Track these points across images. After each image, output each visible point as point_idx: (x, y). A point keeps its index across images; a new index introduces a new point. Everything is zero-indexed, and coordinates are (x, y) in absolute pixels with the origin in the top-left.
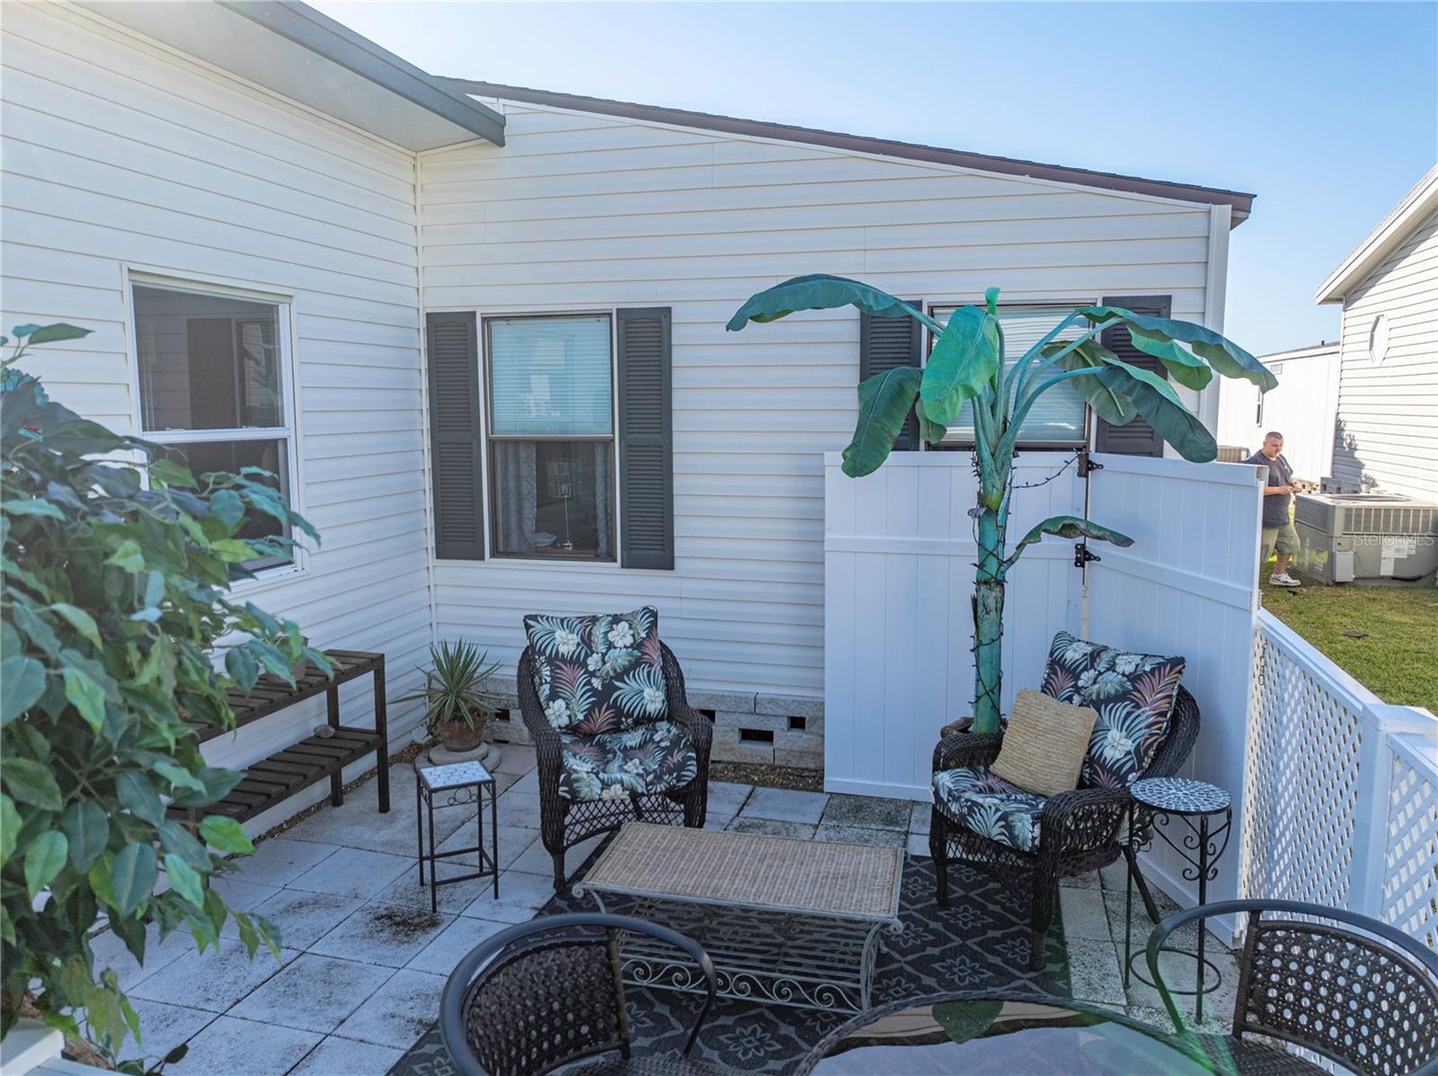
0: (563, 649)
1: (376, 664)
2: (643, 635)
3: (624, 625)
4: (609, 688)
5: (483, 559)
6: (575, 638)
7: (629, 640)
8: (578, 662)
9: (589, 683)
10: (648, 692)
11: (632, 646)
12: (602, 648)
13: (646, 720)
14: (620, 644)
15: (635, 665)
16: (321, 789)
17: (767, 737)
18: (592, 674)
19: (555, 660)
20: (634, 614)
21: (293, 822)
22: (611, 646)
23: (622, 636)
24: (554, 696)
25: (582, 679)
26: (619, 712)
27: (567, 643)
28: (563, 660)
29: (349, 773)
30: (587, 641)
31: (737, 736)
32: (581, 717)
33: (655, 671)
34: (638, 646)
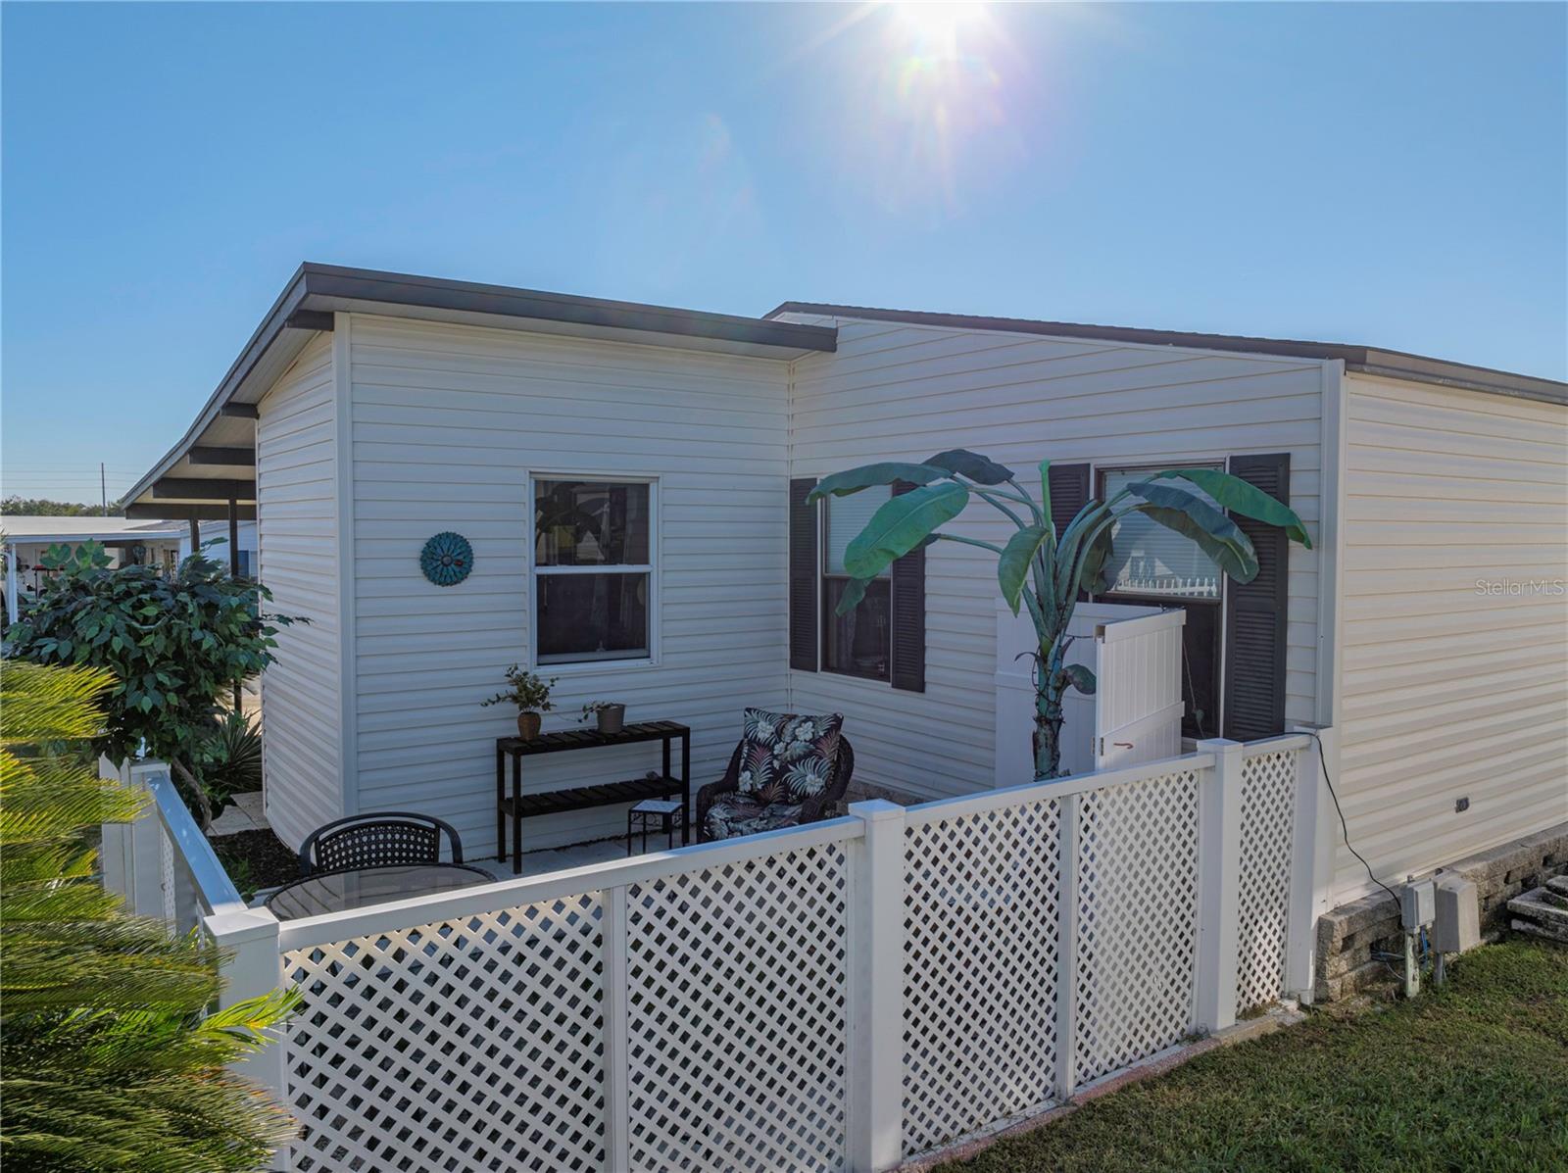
0: (761, 735)
2: (822, 734)
3: (810, 724)
4: (784, 769)
5: (816, 671)
6: (772, 729)
7: (809, 736)
8: (768, 746)
9: (771, 763)
10: (810, 777)
11: (810, 741)
12: (788, 739)
14: (802, 738)
15: (808, 755)
18: (775, 757)
19: (754, 743)
20: (821, 718)
22: (795, 738)
23: (805, 732)
24: (746, 768)
25: (768, 760)
26: (787, 789)
27: (764, 731)
28: (759, 744)
30: (779, 733)
32: (760, 787)
33: (826, 762)
34: (814, 741)
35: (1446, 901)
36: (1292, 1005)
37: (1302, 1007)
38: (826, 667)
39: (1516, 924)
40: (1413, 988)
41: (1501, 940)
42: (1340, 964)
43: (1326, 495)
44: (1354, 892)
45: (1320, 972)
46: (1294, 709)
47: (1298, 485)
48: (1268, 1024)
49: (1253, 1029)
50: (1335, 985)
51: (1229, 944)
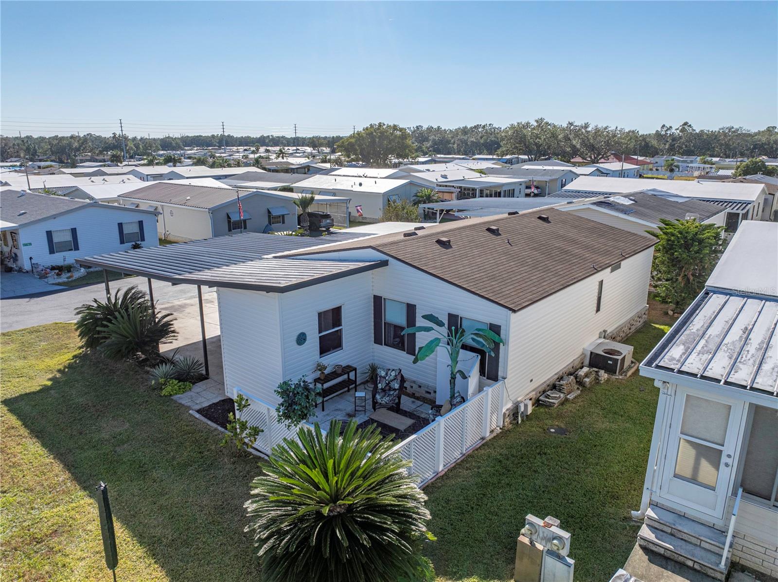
0: (382, 374)
1: (355, 369)
2: (397, 374)
3: (394, 371)
4: (389, 383)
5: (382, 345)
6: (385, 373)
8: (385, 378)
9: (386, 382)
10: (396, 385)
12: (389, 375)
13: (395, 390)
15: (395, 379)
16: (346, 389)
17: (430, 393)
18: (387, 380)
19: (381, 377)
21: (340, 394)
22: (391, 375)
23: (393, 374)
24: (379, 383)
25: (385, 380)
26: (390, 387)
29: (351, 387)
30: (387, 374)
31: (424, 392)
33: (399, 381)
34: (396, 376)
35: (526, 406)
36: (498, 428)
37: (500, 429)
38: (385, 344)
39: (540, 402)
40: (520, 422)
41: (537, 406)
42: (507, 419)
43: (508, 335)
44: (510, 405)
45: (504, 422)
46: (500, 374)
47: (502, 332)
48: (495, 434)
49: (492, 436)
50: (506, 424)
51: (489, 417)
